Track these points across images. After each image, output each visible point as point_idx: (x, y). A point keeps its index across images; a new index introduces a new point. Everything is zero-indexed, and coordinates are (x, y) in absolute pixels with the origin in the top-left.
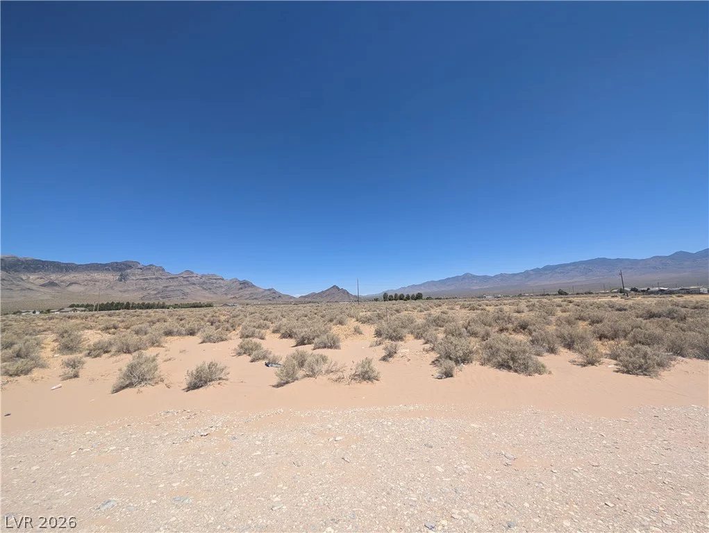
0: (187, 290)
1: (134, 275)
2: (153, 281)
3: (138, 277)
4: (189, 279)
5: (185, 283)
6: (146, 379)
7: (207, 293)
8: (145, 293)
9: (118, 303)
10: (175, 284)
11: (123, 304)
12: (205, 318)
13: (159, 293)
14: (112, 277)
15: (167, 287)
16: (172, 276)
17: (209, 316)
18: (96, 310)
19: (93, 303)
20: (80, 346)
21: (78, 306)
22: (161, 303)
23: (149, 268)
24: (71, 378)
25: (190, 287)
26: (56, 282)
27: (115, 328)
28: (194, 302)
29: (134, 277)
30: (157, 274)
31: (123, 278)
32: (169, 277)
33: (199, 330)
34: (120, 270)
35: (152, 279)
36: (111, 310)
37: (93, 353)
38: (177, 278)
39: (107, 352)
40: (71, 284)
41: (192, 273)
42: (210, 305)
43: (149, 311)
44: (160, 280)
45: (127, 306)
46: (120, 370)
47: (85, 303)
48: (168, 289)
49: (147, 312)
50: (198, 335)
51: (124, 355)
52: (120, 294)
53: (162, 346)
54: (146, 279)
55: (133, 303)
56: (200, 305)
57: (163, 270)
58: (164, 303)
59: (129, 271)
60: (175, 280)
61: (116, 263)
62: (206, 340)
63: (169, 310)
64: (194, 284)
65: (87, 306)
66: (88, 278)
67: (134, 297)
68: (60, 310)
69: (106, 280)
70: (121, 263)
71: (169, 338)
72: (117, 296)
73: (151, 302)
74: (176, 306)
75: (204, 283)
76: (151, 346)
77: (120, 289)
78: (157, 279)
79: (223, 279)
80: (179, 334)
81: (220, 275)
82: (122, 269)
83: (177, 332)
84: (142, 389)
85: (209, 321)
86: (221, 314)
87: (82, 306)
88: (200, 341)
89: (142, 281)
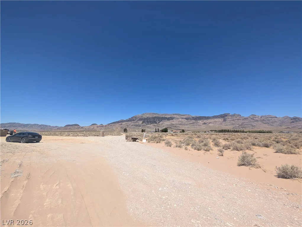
0: (254, 124)
1: (228, 118)
2: (237, 121)
3: (230, 119)
4: (254, 118)
5: (252, 121)
6: (251, 164)
7: (266, 126)
8: (234, 126)
9: (225, 130)
10: (247, 121)
11: (227, 130)
12: (271, 139)
13: (240, 126)
14: (221, 120)
15: (243, 123)
16: (245, 118)
17: (273, 138)
18: (218, 132)
19: (216, 130)
20: (220, 145)
21: (212, 131)
22: (242, 130)
23: (234, 115)
24: (221, 156)
25: (255, 123)
26: (206, 123)
27: (227, 139)
28: (259, 130)
29: (229, 119)
30: (238, 118)
31: (225, 120)
32: (244, 118)
33: (270, 145)
34: (223, 117)
35: (236, 120)
36: (223, 132)
37: (225, 148)
38: (248, 118)
39: (229, 148)
40: (210, 123)
41: (255, 115)
42: (270, 132)
43: (238, 133)
44: (239, 120)
45: (228, 131)
46: (239, 157)
47: (214, 130)
48: (244, 124)
49: (237, 134)
50: (271, 148)
51: (236, 151)
52: (225, 126)
53: (252, 150)
54: (234, 120)
55: (230, 130)
56: (263, 132)
57: (240, 115)
58: (243, 130)
59: (226, 117)
60: (247, 119)
61: (222, 115)
62: (279, 151)
63: (247, 133)
64: (257, 121)
65: (215, 131)
66: (214, 121)
67: (230, 128)
68: (208, 132)
69: (219, 121)
70: (223, 115)
71: (254, 147)
72: (224, 127)
73: (238, 130)
74: (249, 132)
75: (263, 120)
76: (247, 149)
77: (225, 124)
78: (238, 119)
79: (276, 117)
80: (259, 146)
81: (273, 115)
82: (224, 117)
83: (258, 144)
84: (251, 168)
85: (274, 141)
86: (282, 138)
87: (214, 131)
88: (275, 151)
89: (232, 121)
